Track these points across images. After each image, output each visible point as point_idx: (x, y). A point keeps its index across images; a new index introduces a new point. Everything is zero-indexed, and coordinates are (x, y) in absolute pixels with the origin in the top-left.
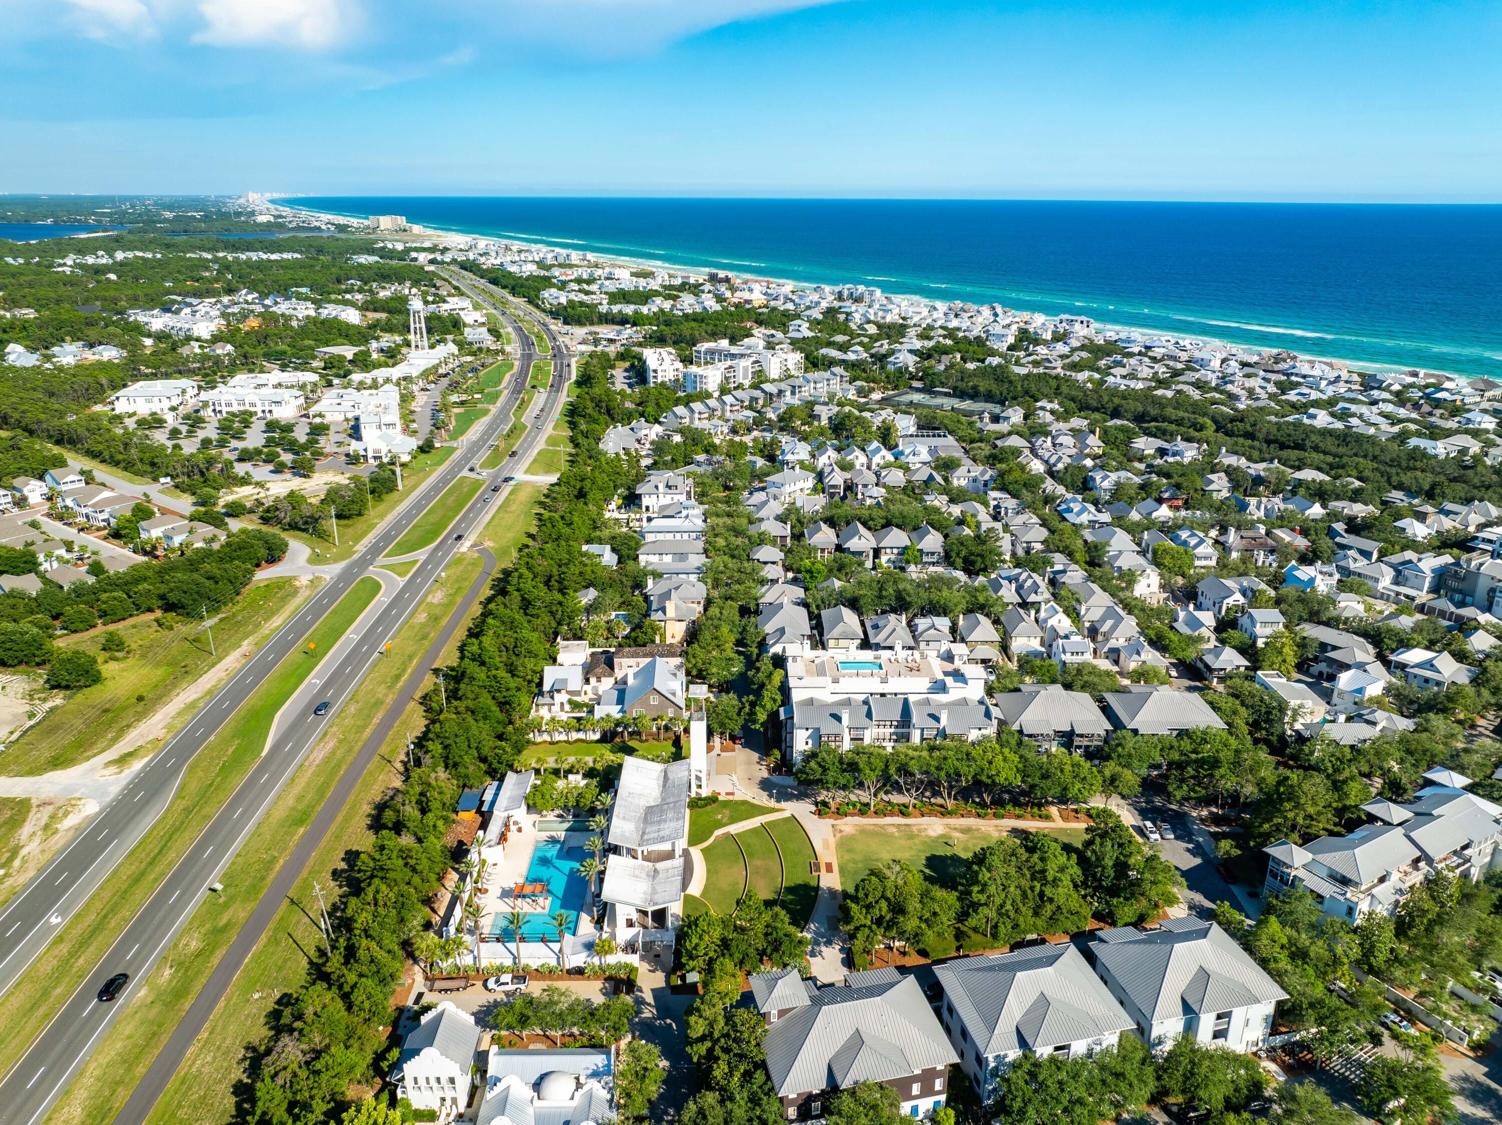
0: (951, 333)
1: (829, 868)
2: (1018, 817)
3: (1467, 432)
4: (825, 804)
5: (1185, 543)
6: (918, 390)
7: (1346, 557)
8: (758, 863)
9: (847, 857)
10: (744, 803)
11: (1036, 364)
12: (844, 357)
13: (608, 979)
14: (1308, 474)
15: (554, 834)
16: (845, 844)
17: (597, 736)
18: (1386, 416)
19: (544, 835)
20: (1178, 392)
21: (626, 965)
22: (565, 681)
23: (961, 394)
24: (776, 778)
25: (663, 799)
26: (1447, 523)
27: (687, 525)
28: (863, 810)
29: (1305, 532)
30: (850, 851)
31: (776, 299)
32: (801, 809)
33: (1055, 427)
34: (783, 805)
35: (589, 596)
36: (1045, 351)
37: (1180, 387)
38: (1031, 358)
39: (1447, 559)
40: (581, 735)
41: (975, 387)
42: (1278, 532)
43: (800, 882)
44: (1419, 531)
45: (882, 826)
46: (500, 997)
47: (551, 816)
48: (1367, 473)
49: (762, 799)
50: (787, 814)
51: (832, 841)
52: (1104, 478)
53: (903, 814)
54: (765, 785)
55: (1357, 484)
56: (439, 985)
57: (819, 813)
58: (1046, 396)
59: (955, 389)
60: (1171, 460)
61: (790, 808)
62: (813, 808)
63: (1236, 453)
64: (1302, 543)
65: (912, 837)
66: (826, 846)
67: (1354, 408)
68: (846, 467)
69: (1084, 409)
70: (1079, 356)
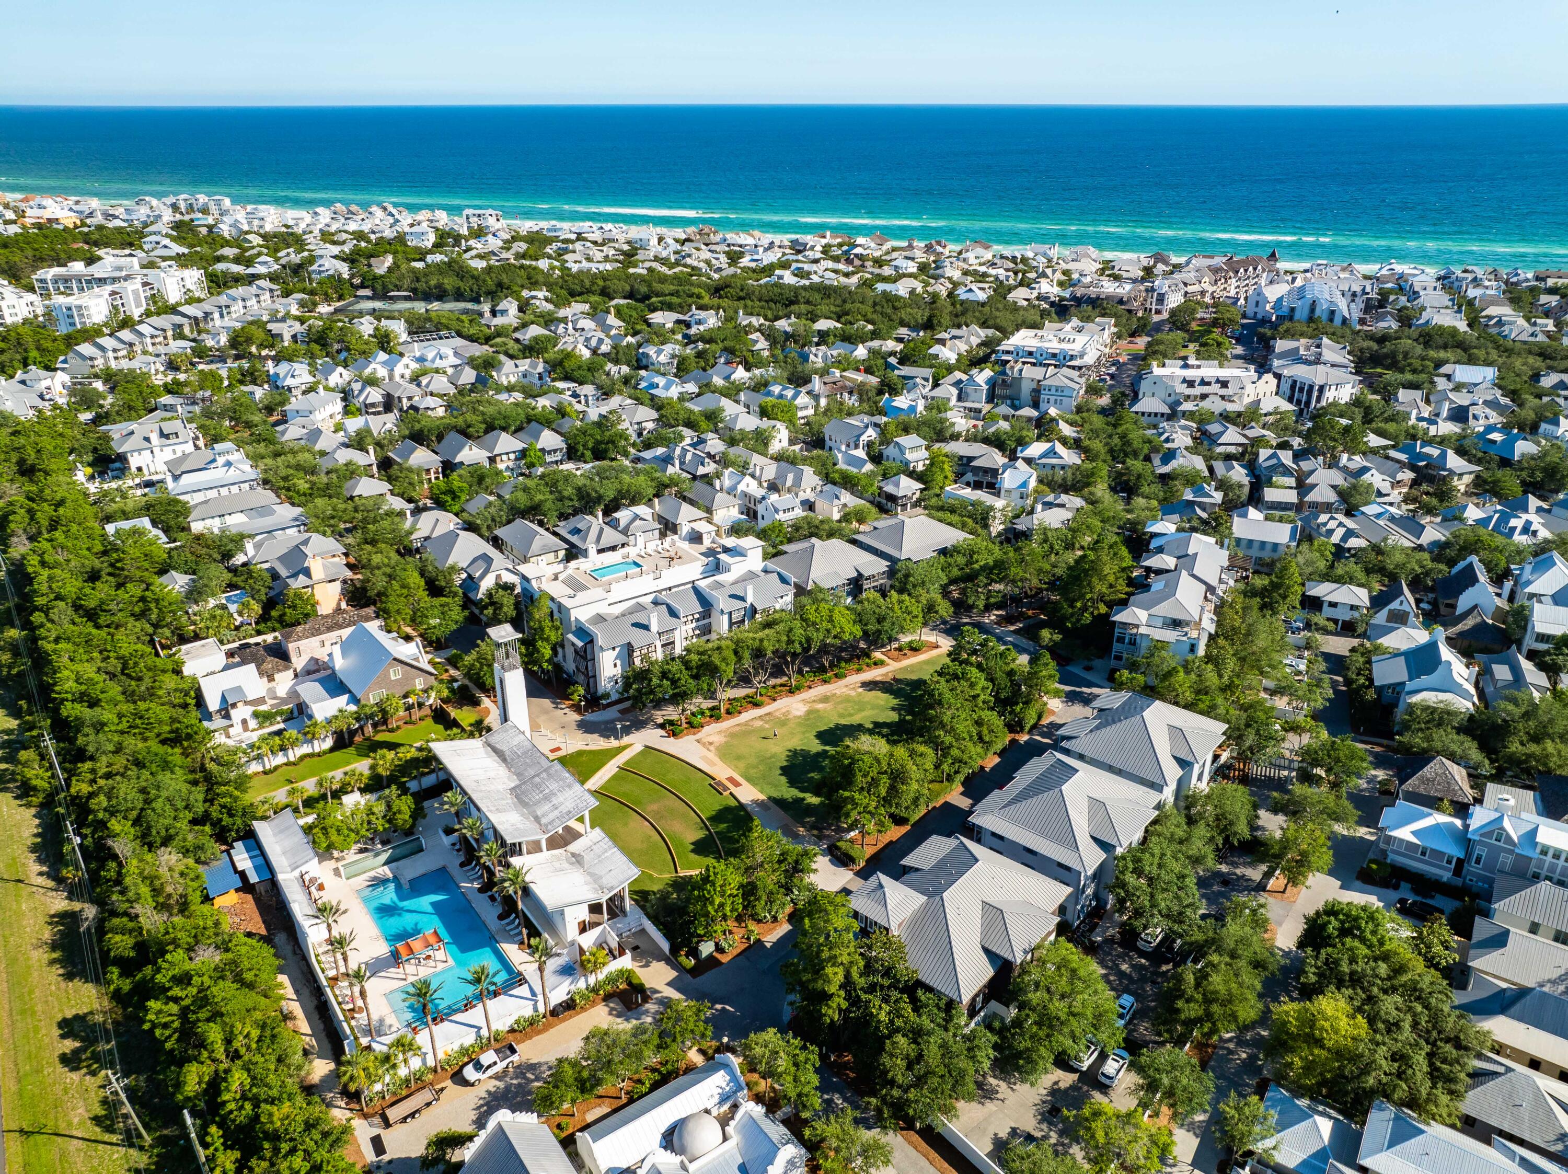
0: (360, 236)
1: (733, 781)
2: (859, 671)
3: (905, 276)
4: (671, 723)
5: (781, 396)
6: (368, 298)
7: (915, 385)
8: (655, 807)
9: (742, 764)
10: (580, 753)
11: (480, 257)
12: (251, 271)
13: (607, 998)
14: (823, 324)
15: (372, 874)
16: (726, 753)
17: (329, 743)
18: (836, 271)
19: (361, 881)
20: (650, 270)
21: (621, 972)
22: (239, 689)
23: (427, 297)
24: (590, 717)
25: (519, 775)
26: (963, 347)
27: (233, 474)
28: (714, 715)
29: (869, 371)
30: (739, 758)
31: (90, 215)
32: (650, 737)
33: (562, 313)
34: (626, 740)
35: (178, 582)
36: (479, 246)
37: (647, 264)
38: (474, 253)
39: (988, 373)
40: (306, 749)
41: (439, 286)
42: (847, 374)
43: (718, 808)
44: (948, 354)
45: (746, 724)
46: (493, 1085)
47: (351, 855)
48: (870, 316)
49: (596, 743)
50: (638, 748)
51: (711, 755)
52: (659, 352)
53: (756, 705)
54: (586, 727)
55: (870, 327)
56: (394, 1114)
57: (674, 734)
58: (523, 287)
59: (414, 290)
60: (702, 328)
61: (638, 741)
62: (663, 733)
63: (751, 314)
64: (873, 380)
65: (783, 723)
66: (712, 764)
67: (806, 267)
68: (372, 382)
69: (573, 294)
70: (521, 247)
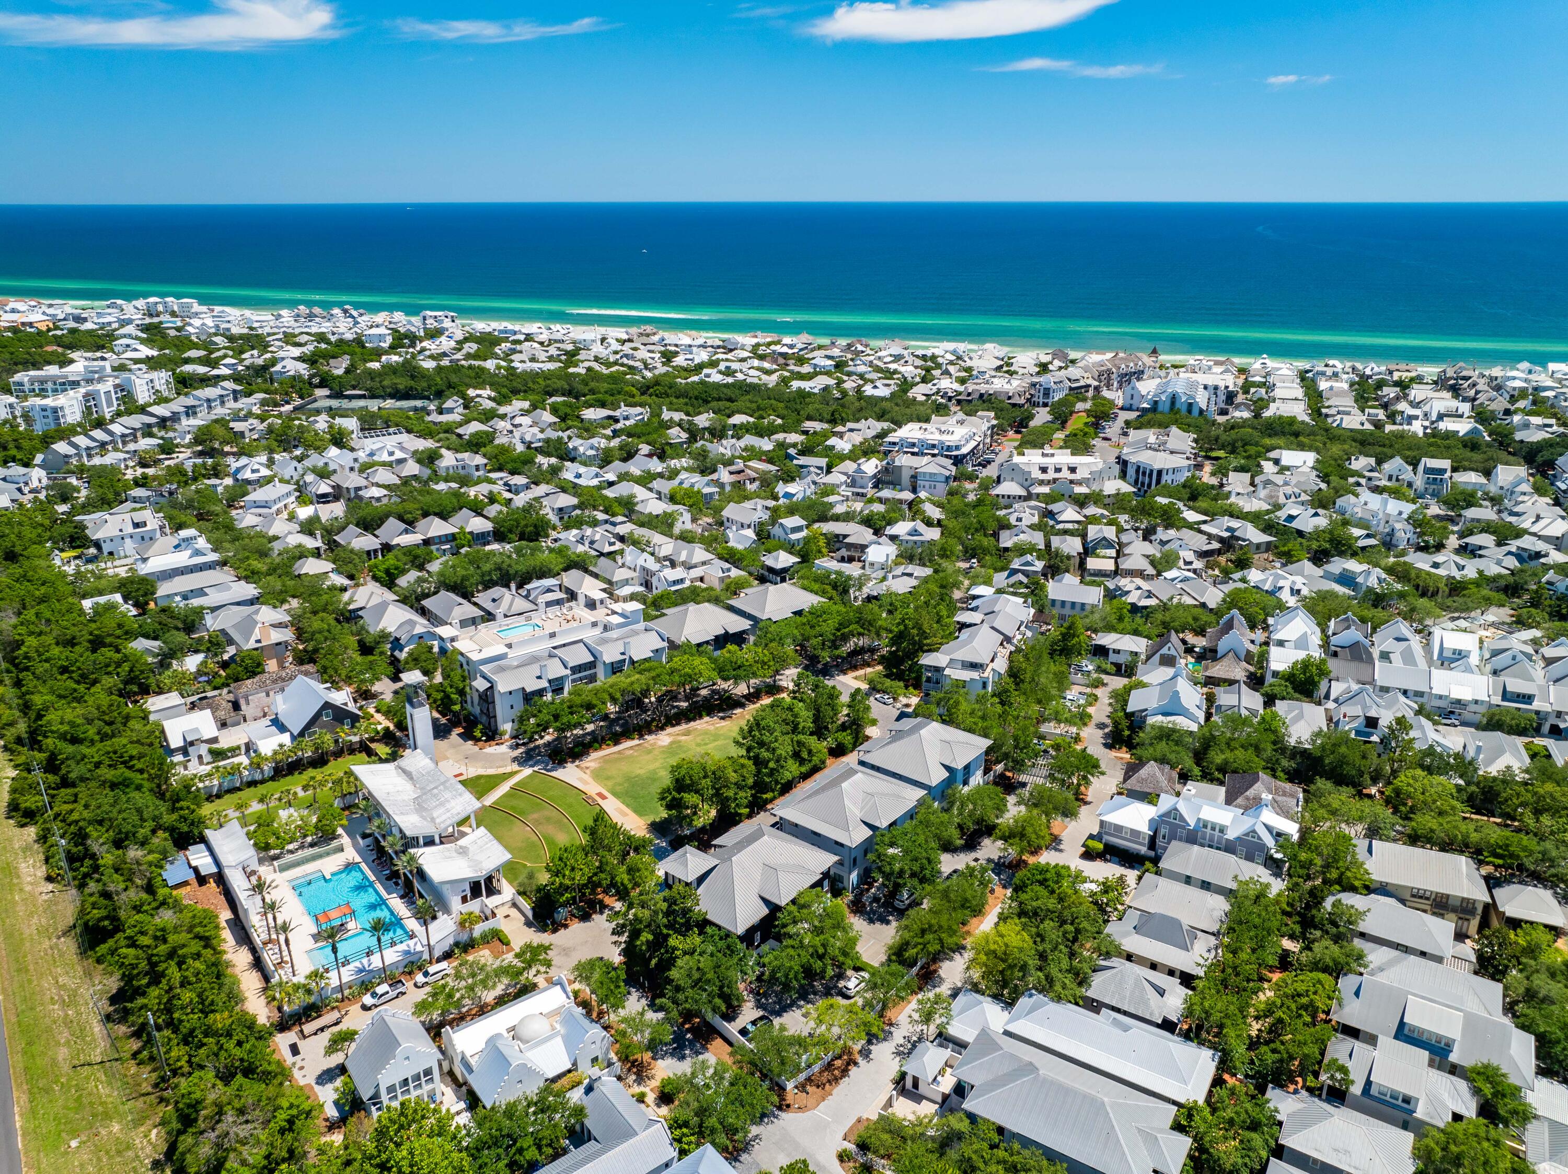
1: (604, 797)
3: (821, 373)
6: (326, 397)
7: (810, 473)
8: (535, 816)
9: (610, 783)
10: (479, 777)
12: (215, 372)
14: (738, 419)
16: (599, 776)
17: (271, 773)
18: (758, 369)
21: (492, 931)
22: (197, 731)
23: (381, 395)
25: (421, 788)
26: (857, 438)
29: (770, 461)
30: (608, 778)
31: (63, 319)
36: (433, 347)
38: (427, 354)
39: (873, 462)
42: (750, 463)
44: (843, 445)
45: (620, 752)
48: (781, 411)
50: (527, 772)
51: (586, 777)
52: (586, 446)
53: (631, 738)
55: (779, 421)
59: (369, 389)
60: (628, 423)
63: (675, 410)
64: (773, 469)
66: (586, 783)
67: (735, 366)
68: (324, 474)
69: (515, 392)
70: (470, 347)
